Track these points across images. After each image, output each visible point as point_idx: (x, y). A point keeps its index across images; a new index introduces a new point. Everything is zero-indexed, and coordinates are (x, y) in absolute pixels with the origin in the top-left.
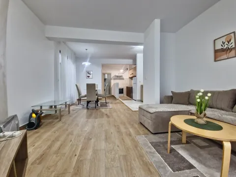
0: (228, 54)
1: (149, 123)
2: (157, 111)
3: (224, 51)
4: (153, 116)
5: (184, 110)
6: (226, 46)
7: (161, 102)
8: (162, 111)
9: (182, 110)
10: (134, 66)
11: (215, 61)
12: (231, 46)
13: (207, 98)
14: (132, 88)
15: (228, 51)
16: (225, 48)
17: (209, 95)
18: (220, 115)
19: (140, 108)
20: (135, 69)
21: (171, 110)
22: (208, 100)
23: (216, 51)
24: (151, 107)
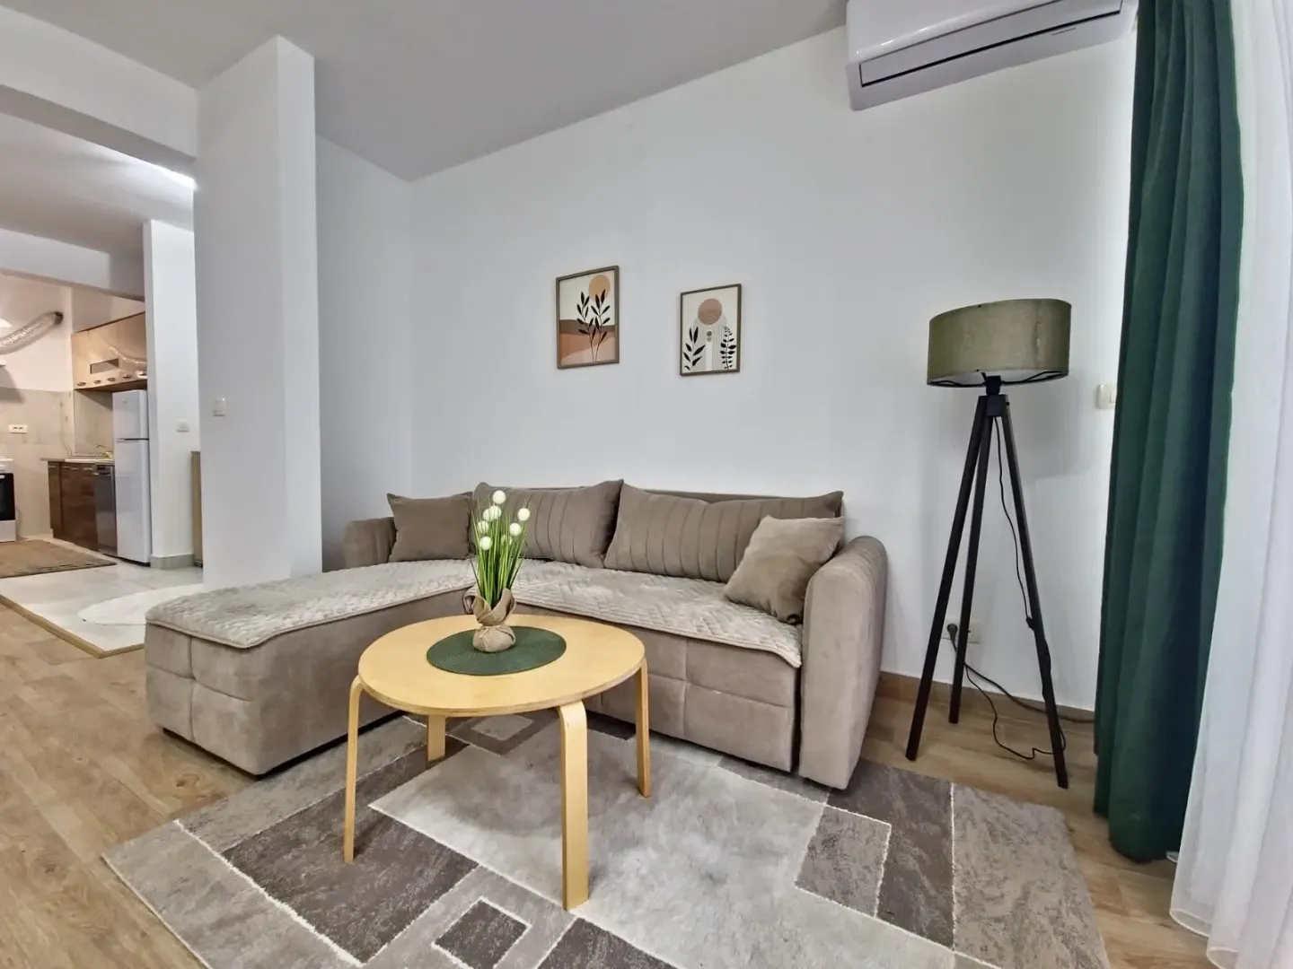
0: (595, 348)
1: (228, 717)
2: (288, 624)
3: (583, 332)
4: (259, 665)
5: (442, 589)
6: (591, 315)
7: (332, 561)
8: (319, 617)
9: (433, 589)
10: (124, 307)
11: (561, 367)
12: (604, 317)
13: (515, 529)
14: (105, 471)
15: (597, 336)
16: (588, 321)
17: (524, 514)
18: (566, 588)
19: (156, 626)
20: (137, 328)
21: (375, 605)
22: (520, 536)
23: (564, 327)
24: (251, 609)
